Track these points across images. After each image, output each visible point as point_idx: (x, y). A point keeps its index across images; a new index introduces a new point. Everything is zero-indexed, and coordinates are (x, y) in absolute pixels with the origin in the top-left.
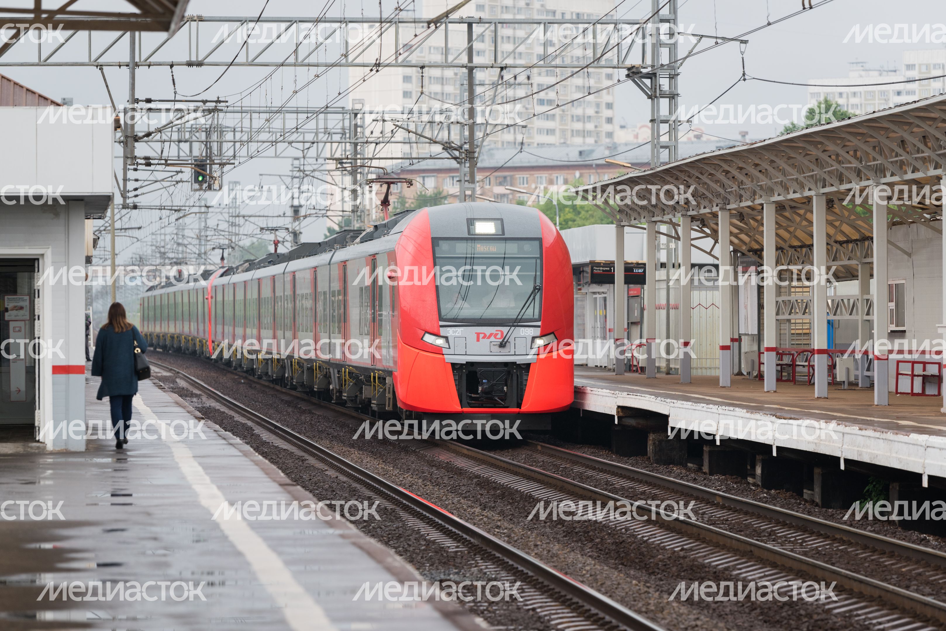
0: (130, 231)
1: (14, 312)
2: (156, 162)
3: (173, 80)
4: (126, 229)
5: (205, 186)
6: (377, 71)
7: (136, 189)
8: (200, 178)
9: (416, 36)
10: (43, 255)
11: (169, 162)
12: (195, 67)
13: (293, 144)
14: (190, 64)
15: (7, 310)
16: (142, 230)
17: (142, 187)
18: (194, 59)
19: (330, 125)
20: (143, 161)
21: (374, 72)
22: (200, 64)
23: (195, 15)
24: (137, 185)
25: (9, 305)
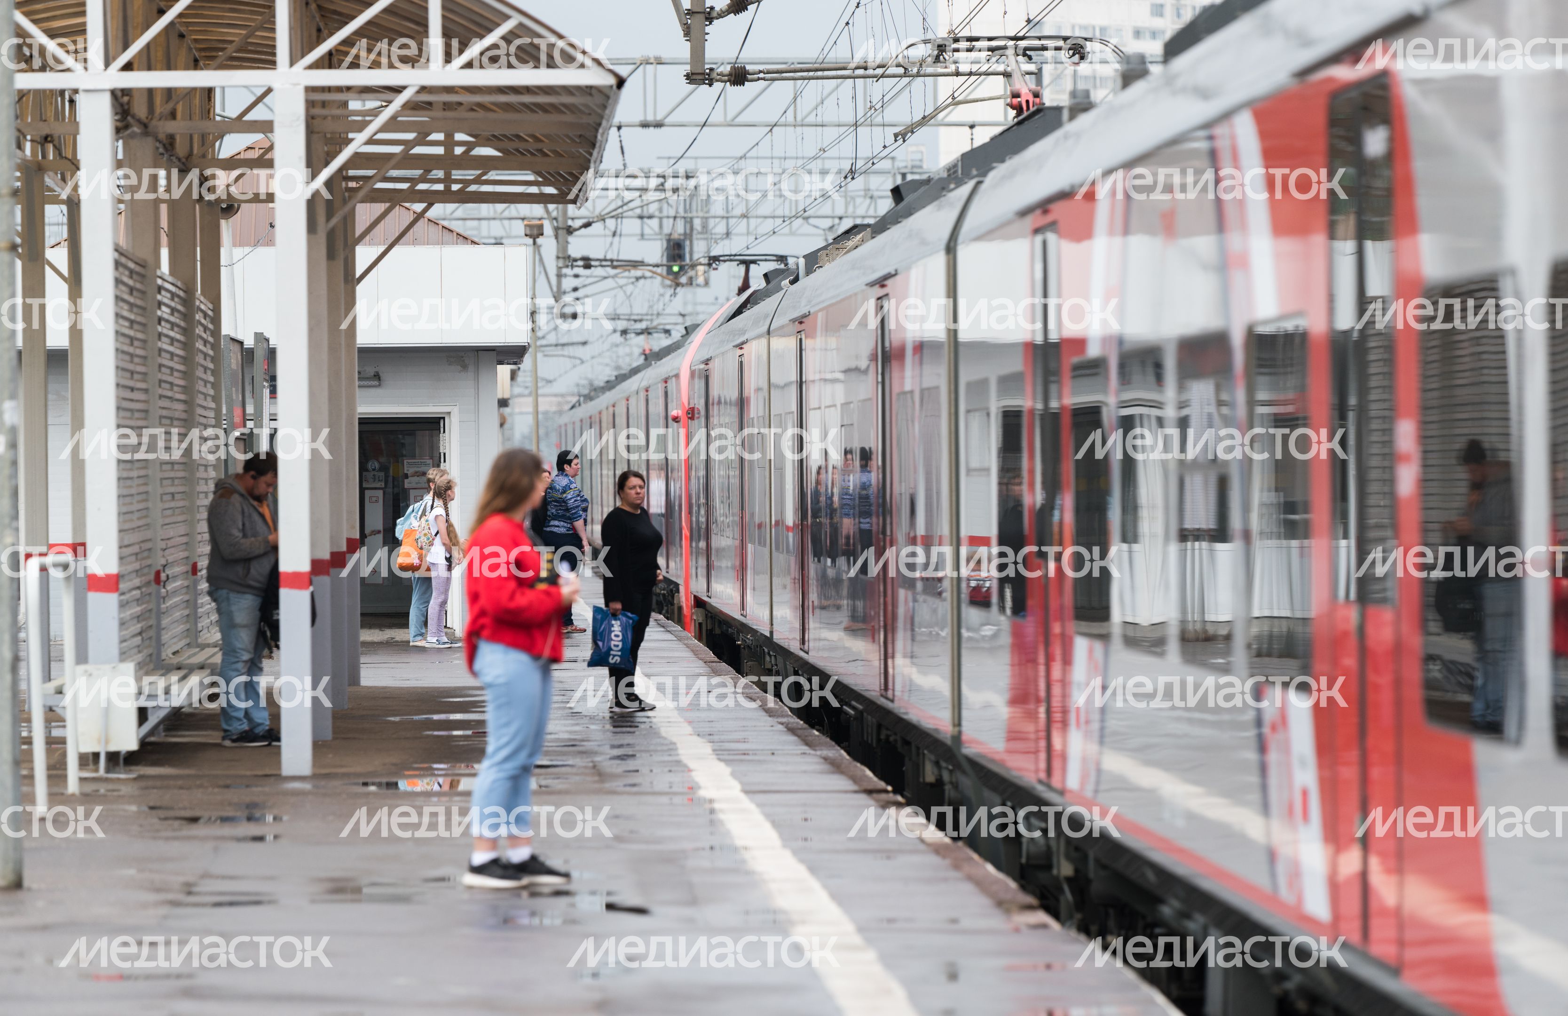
0: (571, 348)
1: (416, 479)
2: (597, 263)
3: (622, 148)
4: (563, 345)
5: (683, 280)
6: (853, 178)
7: (575, 289)
8: (676, 269)
9: (885, 147)
10: (449, 413)
11: (615, 263)
12: (652, 129)
13: (811, 221)
14: (645, 125)
15: (406, 476)
16: (587, 347)
17: (585, 286)
18: (650, 118)
19: (873, 186)
20: (580, 263)
21: (849, 179)
22: (659, 125)
23: (651, 56)
24: (576, 282)
25: (409, 470)
